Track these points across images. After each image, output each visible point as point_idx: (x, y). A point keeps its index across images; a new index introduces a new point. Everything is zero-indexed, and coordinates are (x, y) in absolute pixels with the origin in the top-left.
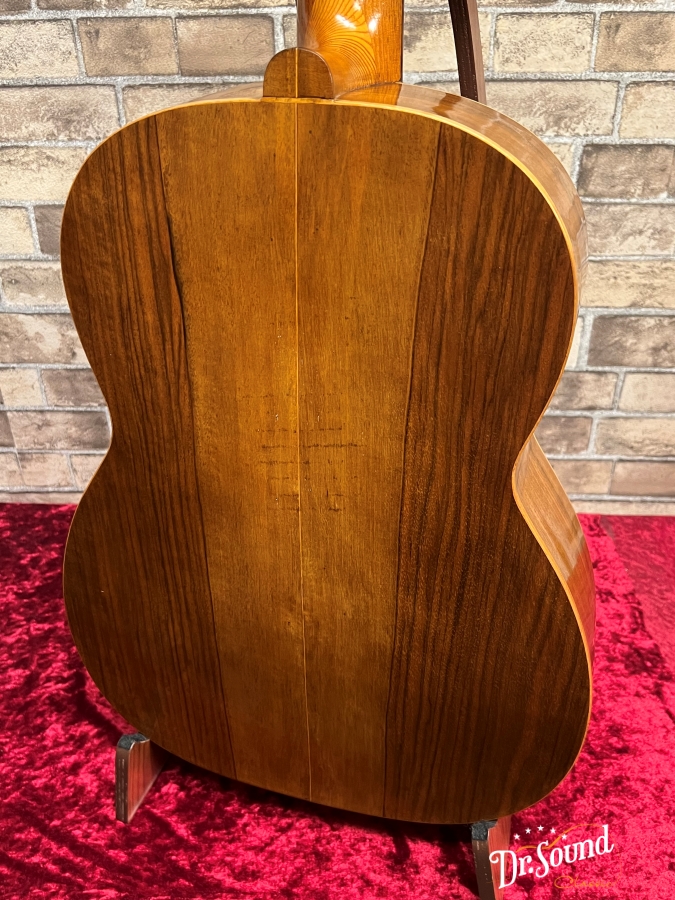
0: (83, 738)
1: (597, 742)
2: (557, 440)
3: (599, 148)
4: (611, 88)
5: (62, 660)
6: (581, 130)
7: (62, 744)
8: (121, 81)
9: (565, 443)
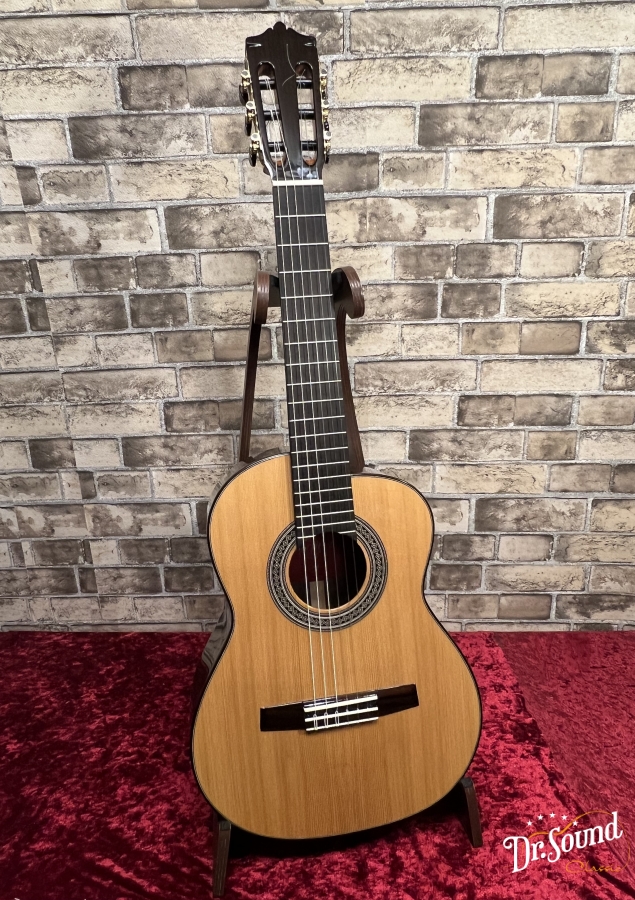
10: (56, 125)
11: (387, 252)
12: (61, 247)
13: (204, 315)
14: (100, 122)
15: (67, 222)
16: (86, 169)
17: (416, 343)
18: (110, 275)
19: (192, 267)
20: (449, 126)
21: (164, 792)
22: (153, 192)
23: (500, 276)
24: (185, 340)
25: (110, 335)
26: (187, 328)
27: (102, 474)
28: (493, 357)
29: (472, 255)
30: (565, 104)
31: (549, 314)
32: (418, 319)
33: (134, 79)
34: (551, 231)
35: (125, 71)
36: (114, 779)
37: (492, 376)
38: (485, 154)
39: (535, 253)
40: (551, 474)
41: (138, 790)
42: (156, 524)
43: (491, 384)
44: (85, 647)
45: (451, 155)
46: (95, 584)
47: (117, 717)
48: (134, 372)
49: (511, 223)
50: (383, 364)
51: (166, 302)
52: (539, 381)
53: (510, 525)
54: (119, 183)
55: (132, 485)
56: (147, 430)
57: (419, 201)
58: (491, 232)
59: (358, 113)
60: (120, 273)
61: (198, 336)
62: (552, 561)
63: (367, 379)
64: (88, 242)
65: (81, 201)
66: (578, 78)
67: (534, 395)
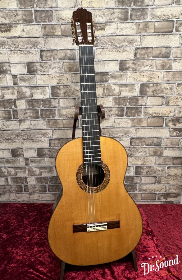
0: (41, 251)
1: (141, 249)
2: (131, 189)
3: (133, 138)
4: (134, 129)
5: (37, 235)
6: (130, 135)
7: (37, 252)
8: (53, 129)
9: (132, 190)
10: (23, 64)
11: (111, 99)
12: (23, 96)
13: (61, 115)
14: (35, 64)
15: (24, 90)
16: (30, 76)
17: (118, 123)
18: (35, 104)
19: (57, 102)
20: (127, 66)
21: (47, 250)
22: (48, 82)
23: (141, 105)
24: (55, 122)
25: (35, 120)
26: (56, 119)
27: (31, 159)
28: (140, 127)
29: (134, 100)
30: (159, 60)
31: (155, 116)
32: (119, 117)
33: (44, 53)
34: (155, 94)
35: (42, 51)
36: (33, 246)
37: (139, 132)
38: (137, 73)
39: (151, 99)
40: (156, 159)
41: (40, 249)
42: (46, 173)
43: (139, 134)
44: (25, 207)
45: (128, 73)
46: (28, 189)
47: (34, 228)
48: (41, 130)
49: (144, 91)
50: (109, 129)
51: (50, 111)
52: (152, 134)
53: (144, 173)
54: (39, 79)
55: (39, 162)
56: (44, 146)
57: (119, 85)
58: (139, 93)
59: (103, 62)
60: (38, 103)
61: (59, 121)
62: (156, 184)
63: (105, 133)
64: (30, 95)
65: (28, 84)
66: (162, 53)
67: (151, 138)
